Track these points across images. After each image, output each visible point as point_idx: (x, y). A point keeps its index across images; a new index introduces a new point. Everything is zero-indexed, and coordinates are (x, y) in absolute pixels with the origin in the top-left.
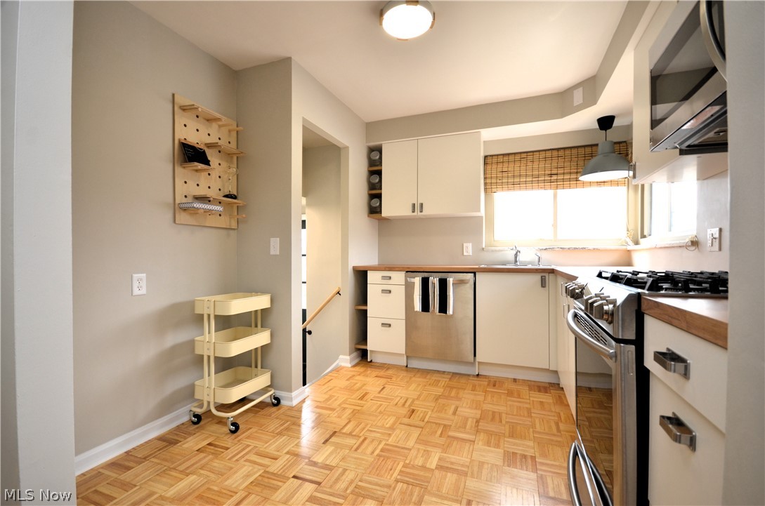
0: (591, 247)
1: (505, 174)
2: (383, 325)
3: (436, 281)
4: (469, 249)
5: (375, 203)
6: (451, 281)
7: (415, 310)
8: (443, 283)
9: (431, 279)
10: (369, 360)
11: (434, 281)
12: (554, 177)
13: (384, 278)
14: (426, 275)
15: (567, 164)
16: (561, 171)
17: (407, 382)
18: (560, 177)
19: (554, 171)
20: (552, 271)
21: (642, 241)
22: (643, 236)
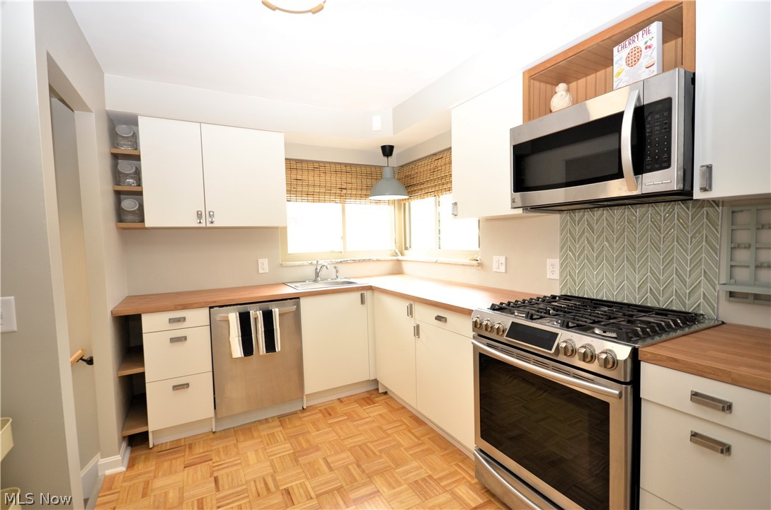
0: (375, 259)
1: (299, 182)
2: (176, 388)
3: (260, 314)
4: (264, 265)
5: (128, 204)
6: (276, 312)
7: (234, 356)
8: (268, 316)
9: (252, 313)
10: (151, 446)
11: (256, 315)
12: (344, 191)
13: (172, 321)
14: (242, 309)
15: (354, 180)
16: (349, 186)
17: (238, 454)
18: (349, 192)
19: (344, 186)
20: (370, 288)
21: (406, 252)
22: (406, 249)
